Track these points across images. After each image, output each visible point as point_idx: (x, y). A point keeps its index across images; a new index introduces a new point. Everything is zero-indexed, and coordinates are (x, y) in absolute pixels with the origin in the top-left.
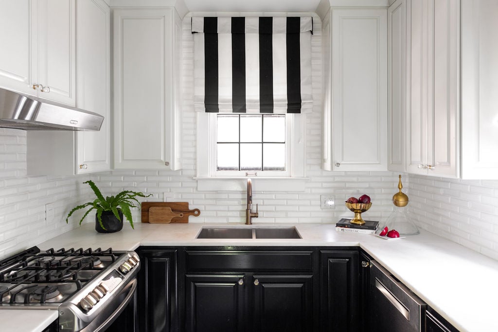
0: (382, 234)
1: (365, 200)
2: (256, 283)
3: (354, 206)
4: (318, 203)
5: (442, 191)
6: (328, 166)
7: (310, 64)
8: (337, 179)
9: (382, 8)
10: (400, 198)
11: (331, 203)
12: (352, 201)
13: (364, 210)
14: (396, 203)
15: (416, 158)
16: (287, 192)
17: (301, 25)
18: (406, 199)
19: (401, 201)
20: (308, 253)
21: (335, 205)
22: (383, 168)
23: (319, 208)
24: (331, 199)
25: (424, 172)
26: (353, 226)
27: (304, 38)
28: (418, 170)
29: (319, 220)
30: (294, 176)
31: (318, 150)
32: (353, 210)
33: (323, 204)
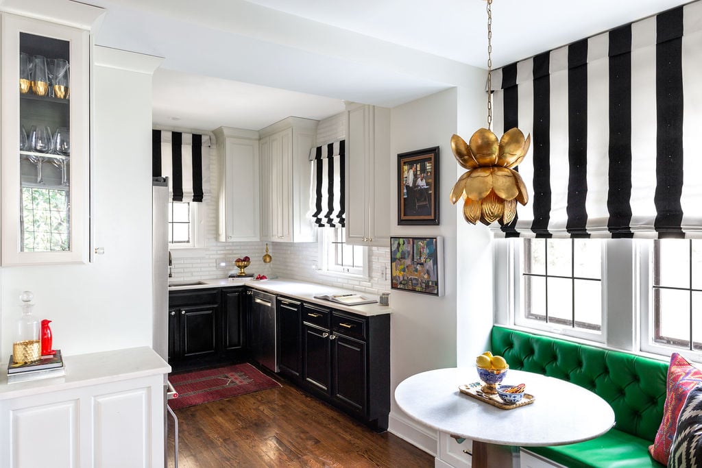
0: (257, 278)
1: (247, 259)
2: (183, 312)
3: (240, 264)
4: (215, 265)
5: (289, 252)
6: (223, 238)
7: (209, 168)
8: (227, 248)
9: (256, 140)
10: (267, 258)
11: (223, 264)
12: (238, 260)
13: (246, 266)
14: (265, 261)
15: (275, 233)
16: (192, 258)
17: (203, 141)
18: (270, 257)
19: (268, 260)
20: (215, 292)
21: (226, 266)
22: (257, 239)
23: (215, 269)
24: (223, 262)
25: (279, 240)
26: (239, 276)
27: (204, 150)
28: (276, 239)
29: (215, 277)
30: (196, 247)
31: (214, 228)
32: (239, 267)
33: (218, 266)
